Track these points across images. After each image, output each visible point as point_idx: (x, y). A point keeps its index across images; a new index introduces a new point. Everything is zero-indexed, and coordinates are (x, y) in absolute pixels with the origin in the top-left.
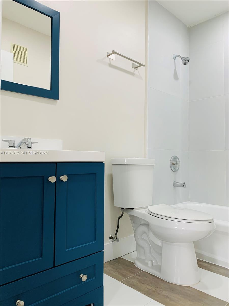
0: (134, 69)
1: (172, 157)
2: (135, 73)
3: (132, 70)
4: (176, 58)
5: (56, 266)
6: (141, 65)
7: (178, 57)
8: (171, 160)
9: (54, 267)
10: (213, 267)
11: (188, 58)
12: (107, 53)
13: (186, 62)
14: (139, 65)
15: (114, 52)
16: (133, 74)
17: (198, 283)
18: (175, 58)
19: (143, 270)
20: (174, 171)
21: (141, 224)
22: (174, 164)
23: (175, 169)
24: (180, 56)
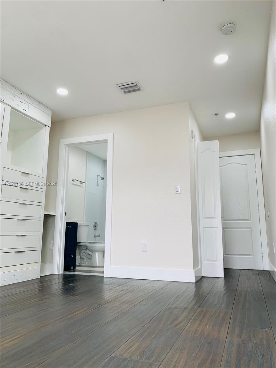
0: (81, 184)
1: (94, 223)
2: (81, 186)
11: (103, 178)
20: (95, 229)
21: (83, 249)
22: (95, 226)
23: (95, 228)
24: (100, 176)
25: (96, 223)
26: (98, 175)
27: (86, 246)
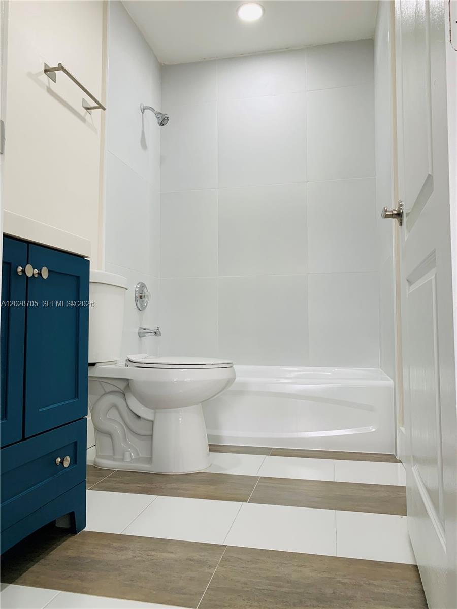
0: (85, 110)
1: (138, 284)
2: (86, 118)
3: (83, 112)
4: (145, 110)
5: (26, 437)
6: (100, 106)
7: (149, 109)
8: (137, 289)
9: (24, 439)
10: (218, 447)
11: (167, 116)
12: (45, 65)
13: (163, 121)
14: (96, 105)
15: (61, 67)
16: (83, 120)
17: (210, 467)
18: (143, 110)
19: (117, 470)
20: (141, 309)
21: (106, 394)
22: (141, 298)
23: (142, 305)
24: (153, 110)
25: (143, 286)
26: (145, 105)
27: (128, 379)
